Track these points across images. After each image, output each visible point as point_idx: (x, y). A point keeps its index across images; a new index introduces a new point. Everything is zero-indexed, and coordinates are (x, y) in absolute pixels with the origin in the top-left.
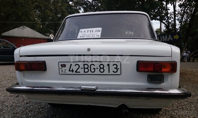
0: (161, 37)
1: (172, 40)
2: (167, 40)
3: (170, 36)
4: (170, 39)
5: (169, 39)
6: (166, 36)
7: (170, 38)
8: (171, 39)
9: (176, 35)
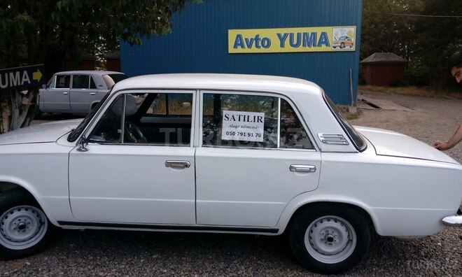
0: (6, 74)
1: (29, 82)
2: (19, 84)
3: (25, 72)
4: (26, 80)
5: (24, 80)
6: (18, 73)
7: (26, 78)
8: (28, 79)
9: (37, 71)
